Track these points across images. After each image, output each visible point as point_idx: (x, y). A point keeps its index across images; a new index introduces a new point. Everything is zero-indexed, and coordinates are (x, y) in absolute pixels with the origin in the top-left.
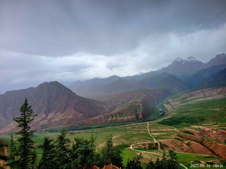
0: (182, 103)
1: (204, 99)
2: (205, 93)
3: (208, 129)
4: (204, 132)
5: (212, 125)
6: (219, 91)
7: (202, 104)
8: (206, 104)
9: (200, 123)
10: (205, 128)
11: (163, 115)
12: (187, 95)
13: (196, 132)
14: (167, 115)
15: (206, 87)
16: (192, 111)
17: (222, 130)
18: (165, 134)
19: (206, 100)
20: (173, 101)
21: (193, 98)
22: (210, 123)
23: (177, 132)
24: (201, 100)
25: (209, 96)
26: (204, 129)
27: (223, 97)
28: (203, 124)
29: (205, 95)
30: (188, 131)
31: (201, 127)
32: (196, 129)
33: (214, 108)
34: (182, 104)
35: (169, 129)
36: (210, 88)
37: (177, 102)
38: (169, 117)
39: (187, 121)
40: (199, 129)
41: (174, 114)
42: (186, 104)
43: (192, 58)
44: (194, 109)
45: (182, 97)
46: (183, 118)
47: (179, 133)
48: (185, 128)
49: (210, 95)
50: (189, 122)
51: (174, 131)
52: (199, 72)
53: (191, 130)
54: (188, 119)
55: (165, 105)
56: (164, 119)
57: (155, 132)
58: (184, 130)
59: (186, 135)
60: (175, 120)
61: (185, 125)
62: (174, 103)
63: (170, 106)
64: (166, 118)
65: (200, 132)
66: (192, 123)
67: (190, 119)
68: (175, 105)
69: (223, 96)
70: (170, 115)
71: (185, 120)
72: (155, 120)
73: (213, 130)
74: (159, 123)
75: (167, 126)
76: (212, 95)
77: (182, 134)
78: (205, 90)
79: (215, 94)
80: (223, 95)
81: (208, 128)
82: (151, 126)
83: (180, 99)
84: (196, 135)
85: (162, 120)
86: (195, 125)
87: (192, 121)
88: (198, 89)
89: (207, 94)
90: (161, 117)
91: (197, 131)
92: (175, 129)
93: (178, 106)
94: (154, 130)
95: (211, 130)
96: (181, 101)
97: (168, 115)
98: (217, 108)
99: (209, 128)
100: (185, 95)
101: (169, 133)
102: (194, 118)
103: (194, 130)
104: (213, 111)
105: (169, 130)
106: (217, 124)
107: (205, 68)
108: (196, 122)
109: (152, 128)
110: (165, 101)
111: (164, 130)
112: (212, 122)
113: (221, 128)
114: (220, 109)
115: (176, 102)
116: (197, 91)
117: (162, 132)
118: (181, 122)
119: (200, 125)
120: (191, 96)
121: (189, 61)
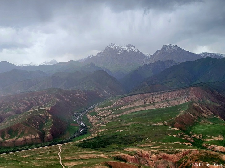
0: (114, 114)
1: (143, 109)
2: (146, 100)
3: (146, 153)
4: (141, 156)
5: (152, 146)
6: (163, 98)
7: (141, 115)
8: (145, 116)
9: (137, 144)
10: (143, 151)
11: (85, 133)
12: (122, 101)
13: (130, 158)
14: (91, 133)
15: (147, 92)
16: (127, 126)
17: (164, 153)
18: (86, 162)
19: (146, 110)
20: (102, 110)
21: (130, 106)
22: (149, 143)
23: (104, 158)
24: (140, 109)
25: (150, 104)
26: (141, 152)
27: (167, 107)
28: (141, 146)
29: (145, 102)
30: (120, 156)
31: (138, 150)
32: (131, 153)
33: (155, 122)
34: (114, 116)
35: (92, 154)
36: (152, 93)
37: (107, 112)
38: (94, 135)
39: (120, 141)
40: (135, 152)
41: (101, 131)
42: (119, 115)
43: (132, 46)
44: (130, 124)
45: (115, 105)
46: (114, 137)
47: (107, 161)
48: (115, 152)
49: (152, 103)
50: (122, 142)
51: (100, 158)
52: (140, 67)
53: (123, 154)
54: (121, 139)
55: (89, 117)
56: (87, 138)
57: (71, 160)
58: (114, 155)
59: (116, 163)
60: (103, 141)
61: (117, 148)
62: (102, 114)
63: (97, 118)
64: (90, 138)
65: (135, 158)
66: (126, 144)
67: (124, 138)
68: (104, 117)
69: (167, 105)
70: (96, 132)
71: (117, 139)
72: (72, 141)
73: (153, 153)
74: (79, 145)
75: (89, 149)
76: (154, 104)
77: (111, 161)
78: (146, 95)
79: (158, 102)
80: (168, 103)
81: (146, 151)
82: (65, 151)
83: (112, 107)
84: (131, 162)
85: (82, 140)
86: (129, 147)
87: (127, 141)
88: (136, 93)
89: (148, 101)
90: (81, 137)
91: (132, 155)
92: (102, 155)
93: (109, 118)
94: (70, 157)
95: (151, 153)
96: (113, 111)
97: (93, 132)
98: (160, 122)
99: (148, 150)
100: (119, 102)
101: (92, 162)
102: (129, 136)
103: (127, 155)
104: (154, 126)
105: (92, 156)
106: (158, 145)
107: (148, 63)
108: (131, 143)
109: (67, 155)
110: (90, 110)
111: (85, 156)
112: (152, 141)
113: (163, 150)
114: (163, 124)
115: (105, 113)
116: (136, 96)
117: (82, 159)
118: (111, 143)
119: (137, 146)
120: (127, 103)
121: (128, 51)
